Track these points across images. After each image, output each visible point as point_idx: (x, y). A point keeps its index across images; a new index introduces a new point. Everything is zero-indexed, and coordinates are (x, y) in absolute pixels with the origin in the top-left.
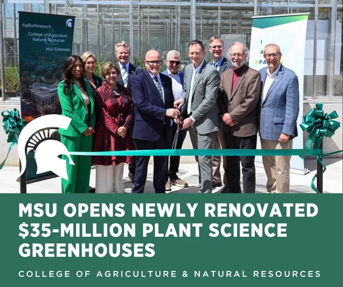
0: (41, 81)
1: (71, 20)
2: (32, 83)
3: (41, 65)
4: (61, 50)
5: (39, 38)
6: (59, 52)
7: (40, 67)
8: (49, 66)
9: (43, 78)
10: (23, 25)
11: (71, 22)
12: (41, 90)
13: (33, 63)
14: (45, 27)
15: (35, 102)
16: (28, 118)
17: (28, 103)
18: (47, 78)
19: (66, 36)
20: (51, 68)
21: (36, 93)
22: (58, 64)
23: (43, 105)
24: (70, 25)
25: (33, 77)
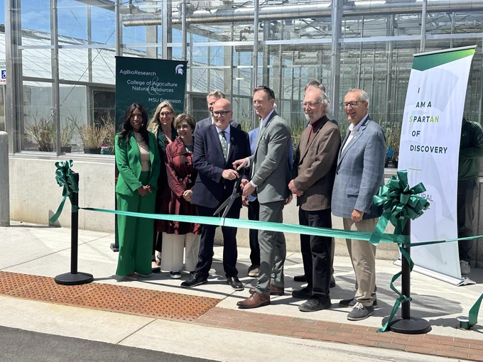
1: (182, 66)
5: (141, 86)
11: (182, 68)
14: (148, 74)
19: (176, 85)
24: (180, 71)
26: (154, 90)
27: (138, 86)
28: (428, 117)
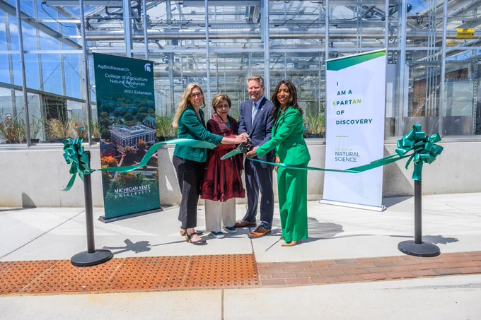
0: (121, 123)
2: (112, 124)
3: (120, 106)
4: (142, 93)
6: (139, 95)
7: (120, 108)
8: (128, 109)
9: (123, 120)
10: (99, 66)
12: (121, 131)
13: (111, 104)
14: (122, 69)
15: (115, 143)
16: (107, 158)
17: (108, 143)
18: (127, 119)
19: (146, 80)
20: (130, 110)
21: (115, 134)
22: (139, 107)
23: (124, 146)
24: (149, 69)
25: (113, 117)
26: (129, 83)
27: (115, 79)
28: (350, 101)
